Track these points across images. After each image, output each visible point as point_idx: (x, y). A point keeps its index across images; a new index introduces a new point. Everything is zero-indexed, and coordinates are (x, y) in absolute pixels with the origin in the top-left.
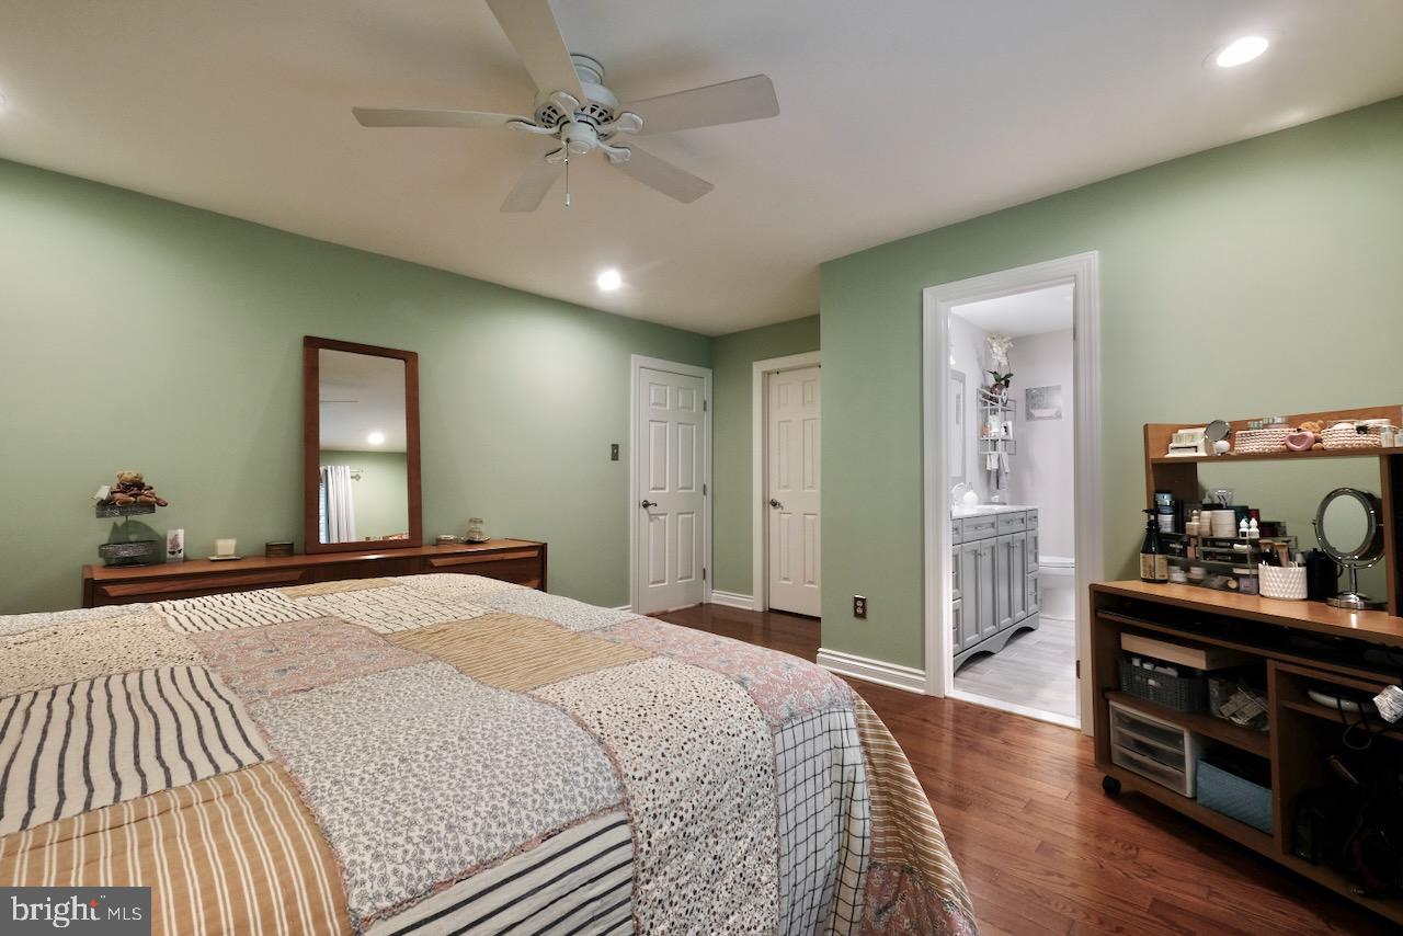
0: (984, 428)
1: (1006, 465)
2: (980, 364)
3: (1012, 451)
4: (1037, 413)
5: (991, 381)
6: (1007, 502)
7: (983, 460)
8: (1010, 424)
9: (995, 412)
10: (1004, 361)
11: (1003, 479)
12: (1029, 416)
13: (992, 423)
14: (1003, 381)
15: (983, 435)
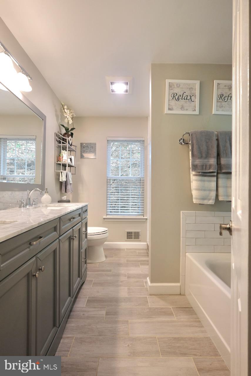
0: (59, 157)
1: (70, 179)
2: (57, 120)
3: (74, 173)
4: (85, 155)
5: (64, 131)
6: (71, 199)
7: (58, 176)
8: (73, 158)
9: (64, 149)
10: (71, 122)
11: (69, 187)
12: (82, 157)
13: (63, 155)
14: (69, 133)
15: (58, 161)
